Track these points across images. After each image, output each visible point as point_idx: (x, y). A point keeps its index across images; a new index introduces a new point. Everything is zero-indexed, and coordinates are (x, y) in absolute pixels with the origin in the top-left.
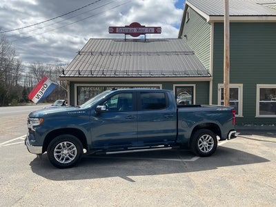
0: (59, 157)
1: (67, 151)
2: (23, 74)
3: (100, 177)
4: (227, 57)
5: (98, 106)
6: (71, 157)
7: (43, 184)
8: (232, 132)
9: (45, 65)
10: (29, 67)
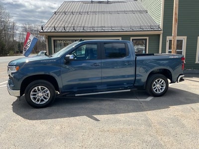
0: (35, 99)
1: (41, 94)
2: (17, 32)
3: (69, 117)
4: (176, 14)
5: (67, 56)
6: (46, 99)
7: (20, 123)
8: (181, 76)
9: (33, 25)
10: (22, 27)
